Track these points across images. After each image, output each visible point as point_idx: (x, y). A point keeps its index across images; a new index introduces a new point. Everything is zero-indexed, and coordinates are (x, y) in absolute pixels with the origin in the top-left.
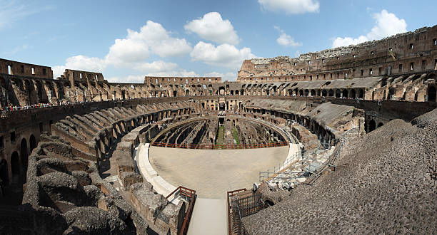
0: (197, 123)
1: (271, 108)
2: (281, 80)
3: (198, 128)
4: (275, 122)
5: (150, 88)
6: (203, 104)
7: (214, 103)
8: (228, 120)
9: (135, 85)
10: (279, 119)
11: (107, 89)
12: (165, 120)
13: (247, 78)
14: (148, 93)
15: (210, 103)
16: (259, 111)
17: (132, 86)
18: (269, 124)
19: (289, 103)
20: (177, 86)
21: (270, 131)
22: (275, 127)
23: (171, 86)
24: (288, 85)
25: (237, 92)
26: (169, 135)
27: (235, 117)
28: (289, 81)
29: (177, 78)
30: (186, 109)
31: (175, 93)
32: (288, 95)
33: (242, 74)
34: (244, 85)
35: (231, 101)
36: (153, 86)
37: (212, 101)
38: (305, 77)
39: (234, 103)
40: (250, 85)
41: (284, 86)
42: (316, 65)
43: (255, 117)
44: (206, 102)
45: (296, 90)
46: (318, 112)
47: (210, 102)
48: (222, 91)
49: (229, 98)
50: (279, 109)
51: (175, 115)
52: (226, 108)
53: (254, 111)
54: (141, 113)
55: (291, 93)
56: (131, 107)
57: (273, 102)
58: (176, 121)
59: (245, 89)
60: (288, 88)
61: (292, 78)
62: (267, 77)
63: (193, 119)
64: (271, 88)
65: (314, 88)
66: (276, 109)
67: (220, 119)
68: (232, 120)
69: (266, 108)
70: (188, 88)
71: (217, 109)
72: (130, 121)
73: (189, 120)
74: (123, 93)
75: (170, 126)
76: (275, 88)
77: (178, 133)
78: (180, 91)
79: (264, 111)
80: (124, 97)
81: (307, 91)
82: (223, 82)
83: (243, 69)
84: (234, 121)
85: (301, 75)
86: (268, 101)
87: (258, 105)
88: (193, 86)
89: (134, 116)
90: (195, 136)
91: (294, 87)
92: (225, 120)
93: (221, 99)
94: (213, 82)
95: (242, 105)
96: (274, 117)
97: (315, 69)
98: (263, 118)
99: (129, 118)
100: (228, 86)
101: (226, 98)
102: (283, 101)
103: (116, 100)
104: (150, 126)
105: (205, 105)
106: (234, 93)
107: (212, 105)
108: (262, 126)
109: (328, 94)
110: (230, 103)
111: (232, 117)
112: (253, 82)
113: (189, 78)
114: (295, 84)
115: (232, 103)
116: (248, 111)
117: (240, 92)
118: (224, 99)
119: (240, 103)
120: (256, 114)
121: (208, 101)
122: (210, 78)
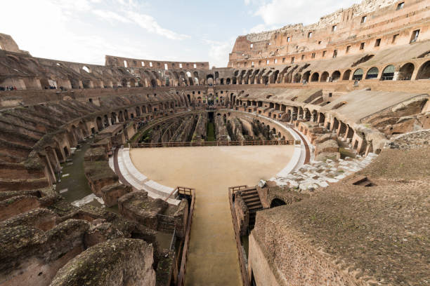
0: (184, 119)
1: (270, 100)
2: (286, 62)
3: (186, 124)
4: (275, 116)
5: (117, 73)
6: (189, 96)
7: (201, 95)
8: (219, 114)
9: (91, 67)
10: (280, 112)
13: (241, 63)
14: (114, 80)
15: (197, 95)
16: (254, 103)
19: (295, 92)
20: (154, 73)
23: (146, 72)
25: (228, 81)
27: (226, 111)
29: (153, 62)
31: (153, 82)
33: (235, 57)
34: (238, 72)
35: (222, 92)
36: (121, 71)
37: (199, 93)
38: (324, 52)
39: (224, 95)
40: (244, 72)
41: (290, 70)
42: (348, 29)
43: (250, 111)
44: (191, 94)
45: (307, 74)
47: (196, 93)
48: (210, 79)
49: (219, 89)
50: (281, 101)
51: (156, 110)
52: (215, 100)
53: (249, 103)
54: (109, 108)
55: (299, 79)
57: (274, 92)
58: (157, 117)
59: (238, 76)
60: (295, 72)
62: (266, 60)
63: (179, 114)
65: (338, 69)
66: (277, 101)
67: (209, 113)
68: (222, 115)
69: (263, 100)
70: (168, 77)
71: (204, 101)
79: (261, 103)
81: (326, 74)
82: (210, 68)
83: (235, 50)
84: (225, 115)
85: (318, 51)
86: (267, 91)
87: (254, 96)
88: (175, 73)
91: (305, 71)
92: (215, 114)
93: (209, 90)
94: (199, 68)
95: (235, 97)
96: (273, 110)
97: (346, 36)
98: (260, 112)
100: (217, 73)
101: (215, 89)
102: (287, 90)
105: (191, 97)
106: (225, 82)
107: (199, 98)
108: (258, 121)
109: (364, 76)
110: (220, 95)
111: (223, 111)
112: (248, 67)
113: (168, 63)
114: (306, 66)
115: (222, 95)
116: (241, 104)
117: (231, 81)
118: (212, 90)
119: (232, 94)
120: (252, 107)
121: (194, 93)
122: (195, 63)
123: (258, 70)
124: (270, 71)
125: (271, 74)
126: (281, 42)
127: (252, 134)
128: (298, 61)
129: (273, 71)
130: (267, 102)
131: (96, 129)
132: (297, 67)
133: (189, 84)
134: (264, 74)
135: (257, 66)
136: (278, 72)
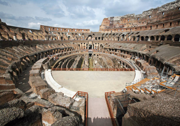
0: (77, 56)
1: (121, 48)
2: (128, 30)
3: (78, 59)
4: (124, 56)
5: (45, 34)
6: (79, 45)
7: (85, 45)
8: (95, 55)
9: (33, 31)
10: (126, 55)
11: (6, 30)
12: (57, 54)
13: (106, 30)
14: (43, 37)
15: (83, 45)
16: (113, 50)
17: (30, 31)
18: (120, 58)
19: (133, 45)
20: (63, 33)
21: (120, 62)
22: (123, 60)
23: (59, 33)
24: (133, 33)
25: (99, 38)
26: (61, 64)
27: (98, 53)
28: (133, 31)
29: (62, 29)
30: (69, 48)
31: (62, 38)
32: (132, 40)
33: (103, 27)
34: (104, 34)
35: (96, 44)
36: (47, 32)
37: (84, 44)
38: (146, 27)
39: (97, 45)
40: (107, 34)
41: (129, 34)
42: (156, 17)
43: (111, 53)
44: (80, 44)
45: (139, 36)
46: (157, 51)
48: (90, 37)
49: (95, 42)
50: (126, 49)
51: (62, 52)
52: (92, 48)
53: (110, 49)
54: (41, 50)
55: (134, 39)
56: (32, 46)
57: (122, 44)
58: (63, 55)
59: (104, 36)
60: (133, 35)
61: (136, 28)
62: (118, 29)
63: (74, 54)
64: (120, 36)
65: (153, 35)
66: (124, 49)
67: (89, 54)
68: (96, 55)
69: (117, 48)
70: (69, 35)
71: (87, 48)
72: (33, 56)
73: (71, 55)
74: (23, 35)
75: (61, 58)
76: (123, 35)
77: (67, 62)
78: (65, 37)
79: (116, 50)
80: (24, 38)
81: (147, 37)
82: (90, 32)
83: (103, 24)
84: (98, 55)
85: (143, 27)
86: (119, 44)
87: (112, 46)
88: (73, 34)
89: (35, 52)
90: (77, 64)
91: (137, 35)
92: (93, 55)
93: (89, 42)
94: (85, 32)
95: (103, 46)
96: (123, 53)
97: (155, 20)
98: (116, 54)
99: (32, 53)
100: (93, 35)
101: (93, 42)
102: (129, 44)
103: (18, 40)
104: (48, 59)
105: (80, 46)
107: (84, 46)
108: (115, 59)
110: (95, 45)
112: (109, 32)
113: (70, 29)
114: (138, 33)
116: (106, 50)
117: (101, 39)
118: (91, 42)
119: (101, 45)
120: (111, 51)
121: (82, 44)
122: (83, 29)
123: (114, 34)
126: (125, 22)
130: (119, 50)
133: (79, 39)
134: (117, 36)
135: (113, 32)
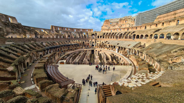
2: (125, 30)
5: (55, 32)
8: (96, 51)
9: (45, 30)
13: (107, 30)
14: (53, 35)
19: (129, 43)
20: (70, 32)
23: (67, 32)
29: (70, 28)
31: (69, 36)
33: (104, 27)
34: (105, 33)
35: (98, 41)
38: (141, 27)
41: (127, 33)
44: (85, 42)
45: (135, 35)
47: (87, 41)
48: (93, 36)
51: (69, 48)
55: (131, 37)
58: (69, 51)
61: (132, 28)
62: (117, 29)
63: (79, 50)
65: (147, 34)
66: (122, 46)
67: (92, 50)
70: (76, 34)
73: (76, 50)
77: (71, 57)
79: (115, 47)
81: (142, 36)
82: (93, 31)
83: (104, 25)
84: (99, 51)
87: (112, 43)
93: (93, 40)
94: (89, 31)
100: (96, 33)
101: (95, 40)
102: (126, 42)
106: (100, 37)
107: (88, 43)
108: (113, 54)
109: (158, 37)
111: (98, 49)
112: (109, 32)
113: (76, 29)
114: (134, 32)
115: (98, 42)
116: (106, 46)
117: (102, 37)
119: (102, 42)
120: (111, 48)
122: (88, 29)
123: (114, 33)
124: (119, 34)
125: (119, 35)
126: (123, 23)
127: (110, 60)
128: (130, 30)
129: (120, 34)
130: (117, 46)
131: (42, 55)
132: (130, 32)
133: (84, 37)
134: (116, 35)
135: (113, 31)
136: (122, 34)
